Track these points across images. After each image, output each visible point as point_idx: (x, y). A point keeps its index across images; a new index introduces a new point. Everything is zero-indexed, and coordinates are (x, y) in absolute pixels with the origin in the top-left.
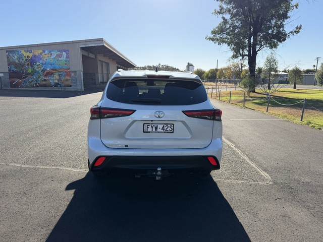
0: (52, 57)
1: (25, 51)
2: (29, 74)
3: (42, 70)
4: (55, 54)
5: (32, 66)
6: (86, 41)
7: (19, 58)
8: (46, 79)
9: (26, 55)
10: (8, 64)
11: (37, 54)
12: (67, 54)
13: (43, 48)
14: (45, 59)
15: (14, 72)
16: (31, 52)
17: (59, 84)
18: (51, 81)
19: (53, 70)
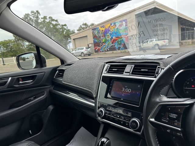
0: (116, 28)
1: (101, 27)
2: (103, 42)
3: (111, 39)
4: (117, 25)
5: (105, 37)
7: (98, 33)
8: (113, 45)
9: (101, 29)
10: (94, 38)
11: (107, 27)
12: (126, 23)
13: (110, 22)
14: (112, 30)
15: (96, 43)
16: (103, 27)
17: (121, 48)
18: (116, 46)
19: (117, 37)
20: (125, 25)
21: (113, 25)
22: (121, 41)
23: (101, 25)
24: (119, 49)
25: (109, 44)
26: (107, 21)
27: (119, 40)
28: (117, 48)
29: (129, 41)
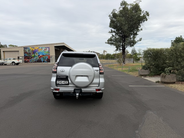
0: (43, 50)
1: (32, 48)
2: (33, 57)
3: (38, 55)
4: (43, 49)
5: (34, 54)
6: (57, 44)
7: (29, 51)
8: (39, 59)
9: (32, 49)
10: (24, 53)
11: (36, 49)
12: (49, 49)
13: (39, 46)
14: (40, 51)
15: (26, 56)
16: (34, 48)
18: (42, 60)
19: (43, 55)
20: (48, 50)
21: (40, 48)
22: (45, 57)
23: (32, 47)
24: (44, 62)
25: (37, 59)
26: (37, 46)
27: (44, 57)
28: (42, 61)
29: (51, 58)
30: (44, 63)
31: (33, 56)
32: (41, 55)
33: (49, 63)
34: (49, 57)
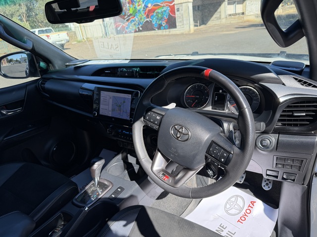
2: (131, 15)
3: (144, 8)
5: (133, 4)
8: (148, 20)
17: (162, 25)
18: (154, 22)
19: (154, 6)
22: (162, 12)
24: (160, 27)
25: (141, 19)
28: (156, 26)
29: (176, 13)
30: (160, 32)
31: (131, 12)
32: (149, 5)
33: (173, 31)
34: (173, 10)
